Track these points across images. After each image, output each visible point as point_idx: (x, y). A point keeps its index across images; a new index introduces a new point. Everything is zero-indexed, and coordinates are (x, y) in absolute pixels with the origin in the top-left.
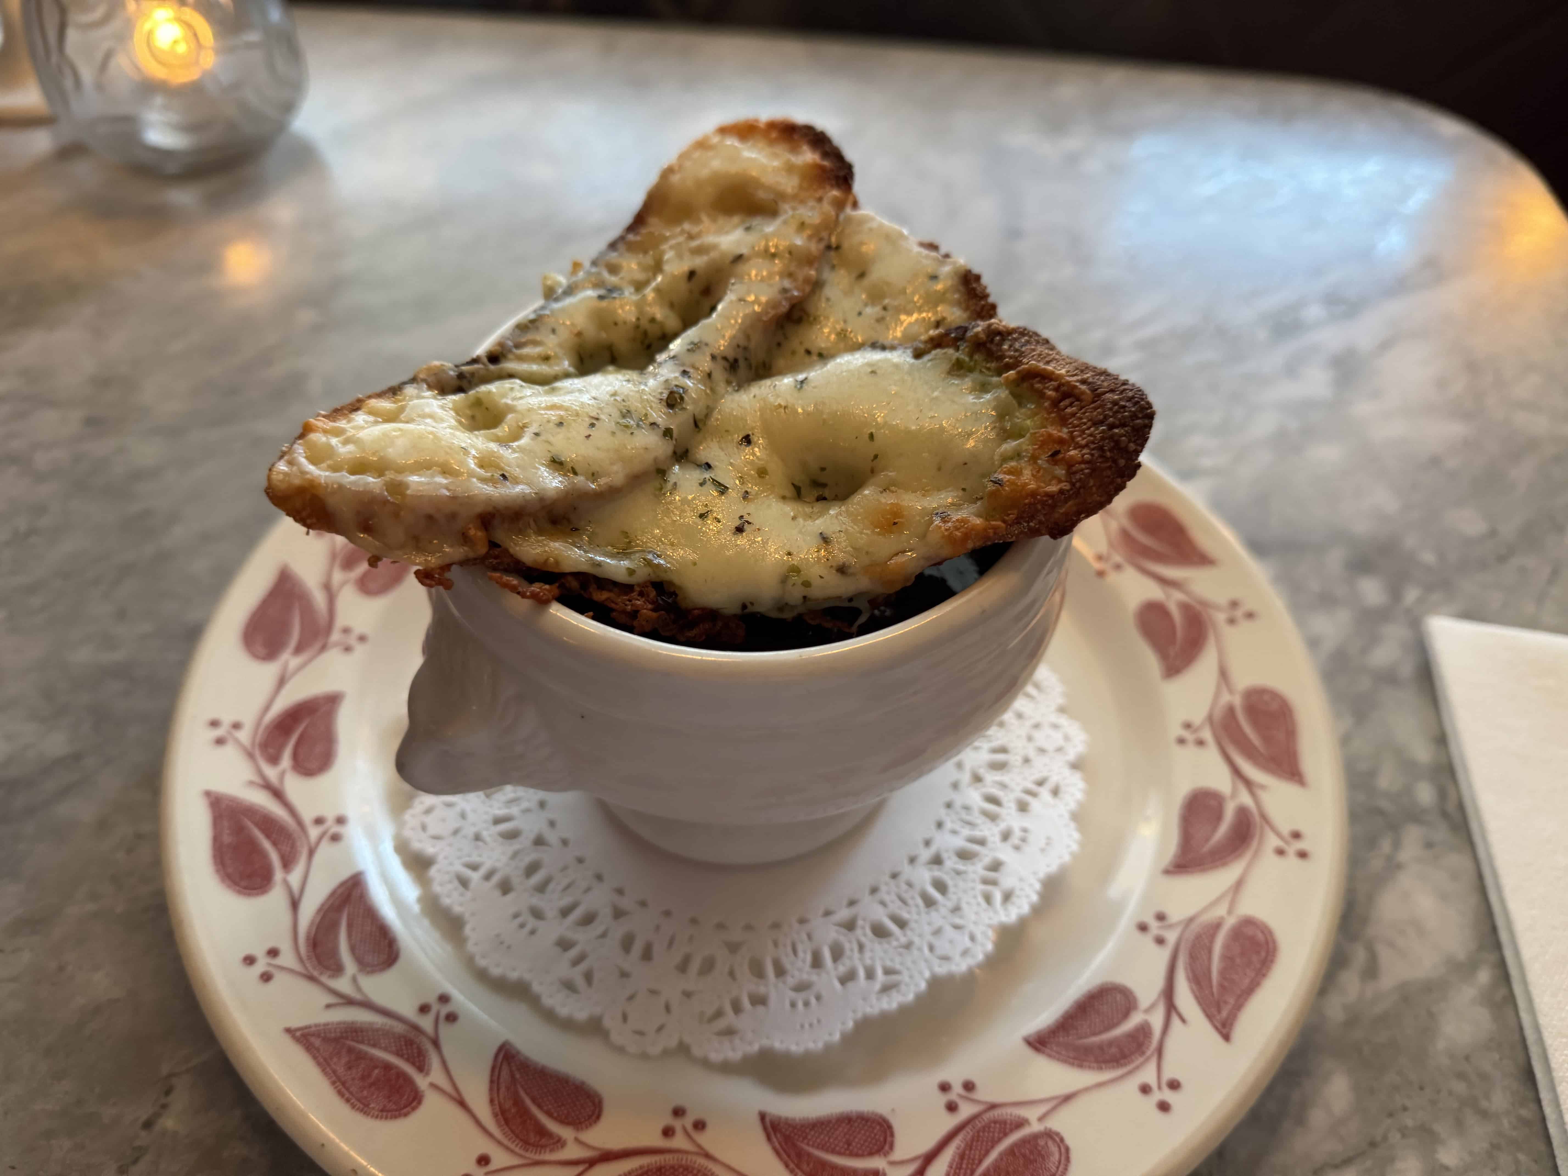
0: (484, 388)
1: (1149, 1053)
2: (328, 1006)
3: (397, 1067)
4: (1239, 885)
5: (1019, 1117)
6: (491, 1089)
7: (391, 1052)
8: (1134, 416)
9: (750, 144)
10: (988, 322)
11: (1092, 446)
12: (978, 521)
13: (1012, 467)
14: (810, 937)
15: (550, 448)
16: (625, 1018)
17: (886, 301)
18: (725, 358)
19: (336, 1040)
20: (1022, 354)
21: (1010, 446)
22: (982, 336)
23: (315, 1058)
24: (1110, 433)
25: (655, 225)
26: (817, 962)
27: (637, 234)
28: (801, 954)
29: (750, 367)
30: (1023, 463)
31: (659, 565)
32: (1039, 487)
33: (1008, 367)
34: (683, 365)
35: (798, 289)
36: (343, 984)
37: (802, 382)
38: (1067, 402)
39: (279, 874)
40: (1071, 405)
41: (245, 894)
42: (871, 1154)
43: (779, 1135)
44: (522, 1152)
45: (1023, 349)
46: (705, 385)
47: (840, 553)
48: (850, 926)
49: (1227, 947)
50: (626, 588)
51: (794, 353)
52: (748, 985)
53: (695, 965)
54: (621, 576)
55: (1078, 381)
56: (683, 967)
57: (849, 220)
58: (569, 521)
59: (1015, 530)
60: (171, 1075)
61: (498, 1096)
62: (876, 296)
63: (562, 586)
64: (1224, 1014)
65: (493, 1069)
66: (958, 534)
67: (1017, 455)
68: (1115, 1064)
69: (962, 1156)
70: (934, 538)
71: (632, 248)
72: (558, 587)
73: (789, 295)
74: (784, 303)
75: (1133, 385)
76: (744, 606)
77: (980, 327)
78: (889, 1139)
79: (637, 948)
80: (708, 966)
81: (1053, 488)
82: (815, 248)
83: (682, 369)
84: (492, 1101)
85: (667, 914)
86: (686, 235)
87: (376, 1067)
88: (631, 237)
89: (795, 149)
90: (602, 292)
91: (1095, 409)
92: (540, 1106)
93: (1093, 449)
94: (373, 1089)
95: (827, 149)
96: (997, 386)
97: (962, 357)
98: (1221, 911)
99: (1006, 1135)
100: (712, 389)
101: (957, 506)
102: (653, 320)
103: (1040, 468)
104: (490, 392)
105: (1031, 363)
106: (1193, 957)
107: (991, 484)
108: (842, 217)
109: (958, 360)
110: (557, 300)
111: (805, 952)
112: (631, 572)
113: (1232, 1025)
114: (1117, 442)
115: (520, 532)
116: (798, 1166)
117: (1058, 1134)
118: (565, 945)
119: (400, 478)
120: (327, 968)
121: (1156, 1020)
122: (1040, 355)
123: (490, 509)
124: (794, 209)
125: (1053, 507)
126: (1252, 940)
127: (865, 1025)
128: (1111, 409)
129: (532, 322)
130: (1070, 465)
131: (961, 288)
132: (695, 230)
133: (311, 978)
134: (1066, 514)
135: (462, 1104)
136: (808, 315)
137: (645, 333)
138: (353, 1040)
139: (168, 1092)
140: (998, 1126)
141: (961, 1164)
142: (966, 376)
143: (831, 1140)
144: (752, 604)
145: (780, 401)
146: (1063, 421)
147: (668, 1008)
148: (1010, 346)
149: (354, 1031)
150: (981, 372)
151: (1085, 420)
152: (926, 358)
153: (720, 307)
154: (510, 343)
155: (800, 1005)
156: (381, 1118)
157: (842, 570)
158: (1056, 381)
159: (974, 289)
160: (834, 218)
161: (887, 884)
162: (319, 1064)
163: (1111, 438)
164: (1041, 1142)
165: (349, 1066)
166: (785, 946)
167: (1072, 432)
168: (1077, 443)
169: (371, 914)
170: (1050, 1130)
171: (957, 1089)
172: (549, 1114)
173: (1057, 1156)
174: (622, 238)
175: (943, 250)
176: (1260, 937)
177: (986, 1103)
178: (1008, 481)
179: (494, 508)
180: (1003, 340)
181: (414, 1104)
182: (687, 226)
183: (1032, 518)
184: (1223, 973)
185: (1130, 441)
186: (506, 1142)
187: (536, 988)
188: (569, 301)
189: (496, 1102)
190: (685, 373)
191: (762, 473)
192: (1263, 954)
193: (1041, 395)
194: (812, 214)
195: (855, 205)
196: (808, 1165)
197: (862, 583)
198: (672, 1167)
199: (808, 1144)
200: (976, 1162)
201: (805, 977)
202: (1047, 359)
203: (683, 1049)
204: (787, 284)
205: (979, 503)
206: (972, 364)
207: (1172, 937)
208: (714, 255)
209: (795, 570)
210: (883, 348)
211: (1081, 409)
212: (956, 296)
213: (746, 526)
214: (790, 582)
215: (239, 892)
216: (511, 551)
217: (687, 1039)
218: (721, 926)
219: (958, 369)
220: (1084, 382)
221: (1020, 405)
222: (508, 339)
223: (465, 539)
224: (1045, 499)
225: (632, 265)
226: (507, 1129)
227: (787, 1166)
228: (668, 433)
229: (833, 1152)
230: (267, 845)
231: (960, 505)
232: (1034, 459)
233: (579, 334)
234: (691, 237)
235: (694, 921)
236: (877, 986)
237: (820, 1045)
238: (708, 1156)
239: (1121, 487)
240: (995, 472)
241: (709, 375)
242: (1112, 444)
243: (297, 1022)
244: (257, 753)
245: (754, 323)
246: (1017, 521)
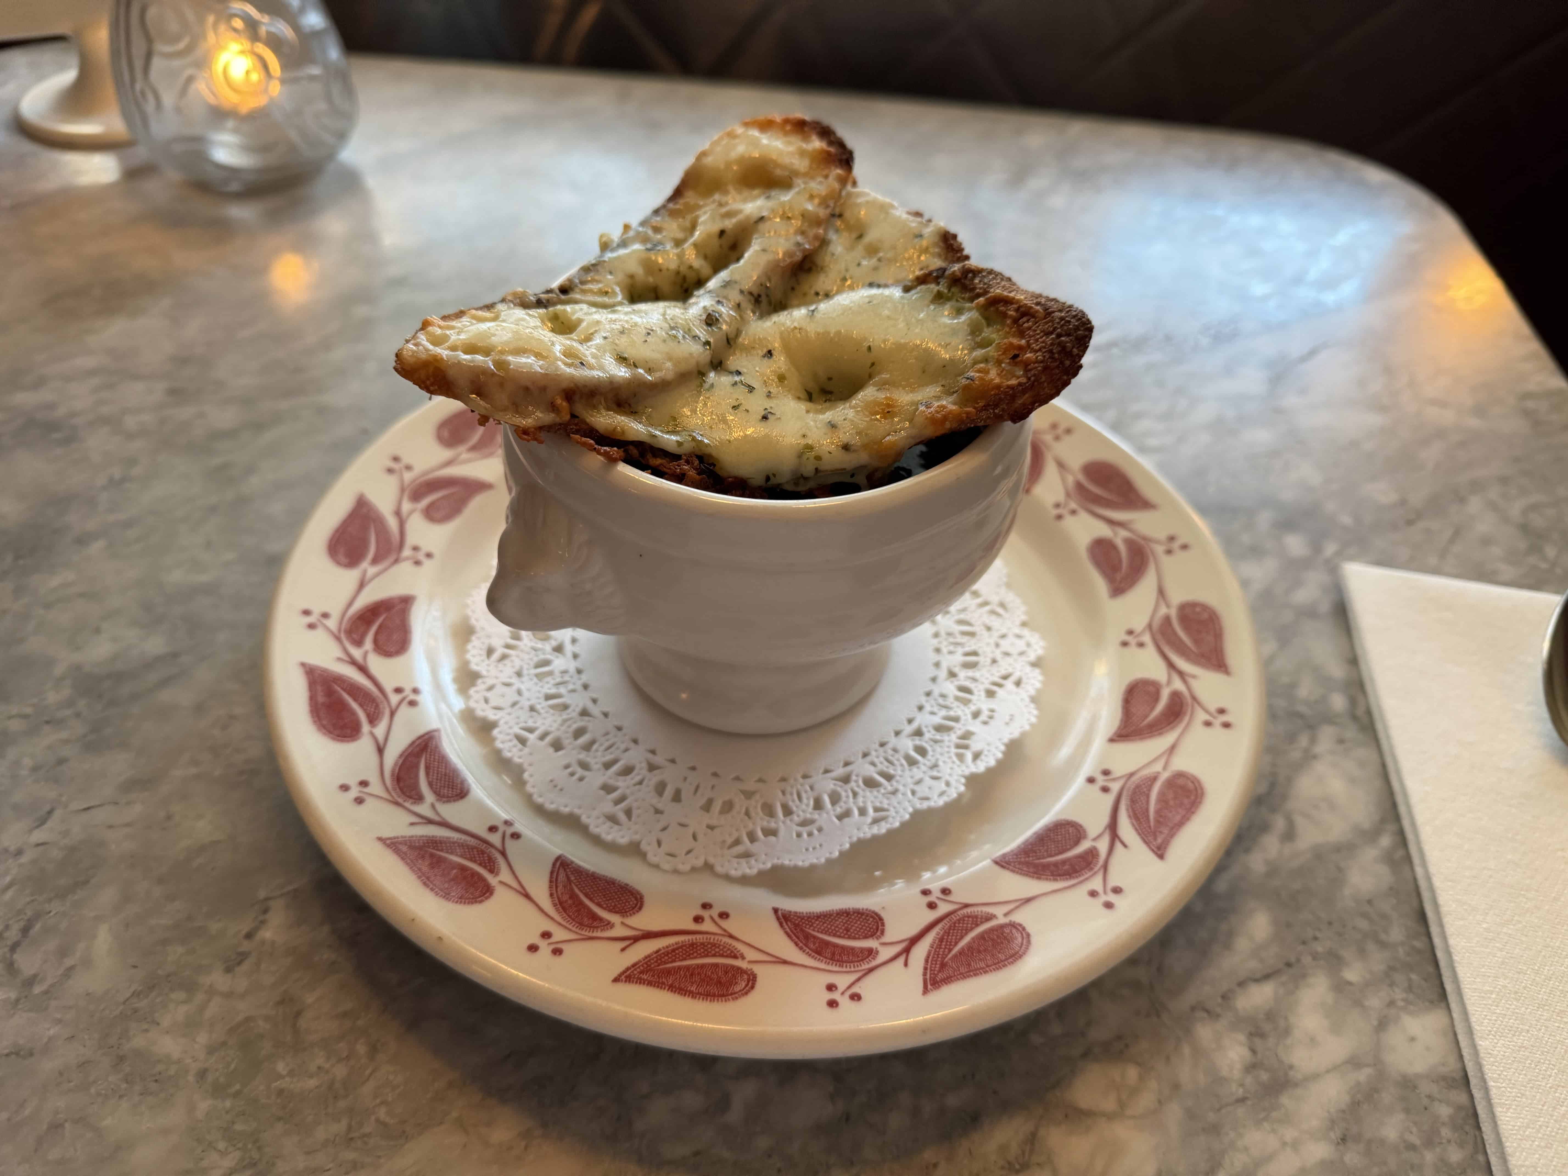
0: (559, 307)
1: (1096, 869)
2: (412, 824)
3: (471, 869)
4: (1172, 749)
5: (988, 913)
6: (551, 887)
7: (466, 858)
8: (1077, 328)
9: (769, 134)
10: (962, 264)
11: (1044, 350)
12: (954, 408)
13: (981, 368)
14: (812, 788)
15: (616, 348)
16: (659, 843)
17: (881, 254)
18: (751, 293)
19: (420, 848)
20: (990, 286)
21: (979, 353)
22: (958, 274)
23: (403, 859)
24: (1058, 341)
25: (690, 197)
26: (818, 805)
27: (676, 203)
28: (805, 801)
29: (770, 303)
30: (990, 366)
31: (701, 441)
32: (1002, 382)
33: (978, 296)
34: (718, 296)
35: (810, 244)
36: (424, 809)
37: (813, 311)
38: (1025, 319)
39: (366, 727)
40: (1028, 321)
41: (338, 740)
42: (866, 937)
43: (789, 924)
44: (577, 930)
45: (991, 283)
46: (735, 312)
47: (846, 435)
48: (846, 780)
49: (1162, 794)
50: (676, 457)
51: (805, 294)
52: (761, 822)
53: (717, 806)
54: (672, 448)
55: (1033, 304)
56: (707, 807)
57: (849, 195)
58: (630, 405)
59: (984, 414)
60: (267, 899)
61: (557, 891)
62: (872, 250)
63: (626, 451)
64: (1159, 840)
65: (552, 873)
66: (939, 416)
67: (986, 360)
68: (1068, 877)
69: (941, 940)
70: (919, 420)
71: (673, 214)
72: (624, 451)
73: (802, 247)
74: (798, 253)
75: (1077, 308)
76: (768, 478)
77: (956, 267)
78: (880, 927)
79: (669, 792)
80: (728, 807)
81: (1013, 382)
82: (823, 213)
83: (717, 299)
84: (551, 895)
85: (693, 768)
86: (717, 204)
87: (453, 868)
88: (671, 205)
89: (806, 138)
90: (649, 246)
91: (1047, 323)
92: (591, 899)
93: (1045, 352)
94: (452, 883)
95: (832, 138)
96: (970, 309)
97: (942, 289)
98: (1158, 767)
99: (977, 925)
100: (741, 317)
101: (938, 398)
102: (691, 267)
103: (1003, 369)
104: (565, 310)
105: (997, 291)
106: (1133, 801)
107: (964, 380)
108: (844, 193)
109: (938, 291)
110: (613, 250)
111: (808, 799)
112: (680, 444)
113: (1165, 848)
114: (1064, 348)
115: (594, 407)
116: (806, 945)
117: (1020, 925)
118: (608, 789)
119: (504, 357)
120: (410, 797)
121: (1103, 846)
122: (1003, 287)
123: (572, 385)
124: (805, 183)
125: (1013, 397)
126: (1183, 788)
127: (860, 847)
128: (1058, 323)
129: (594, 265)
130: (1026, 365)
131: (941, 244)
132: (724, 199)
133: (397, 804)
134: (1024, 404)
135: (527, 896)
136: (817, 266)
137: (684, 278)
138: (434, 848)
139: (266, 911)
140: (970, 919)
141: (941, 945)
142: (946, 304)
143: (833, 928)
144: (774, 475)
145: (796, 324)
146: (1021, 334)
147: (695, 838)
148: (980, 281)
149: (434, 843)
150: (957, 301)
151: (1038, 332)
152: (913, 292)
153: (746, 255)
154: (577, 281)
155: (805, 835)
156: (461, 902)
157: (846, 447)
158: (1016, 304)
159: (952, 245)
160: (838, 190)
161: (876, 751)
162: (407, 864)
163: (1059, 344)
164: (1007, 930)
165: (432, 866)
166: (791, 794)
167: (1029, 341)
168: (1033, 348)
169: (443, 760)
170: (1014, 922)
171: (936, 893)
172: (599, 905)
173: (1020, 939)
174: (664, 206)
175: (926, 217)
176: (1190, 785)
177: (961, 903)
178: (978, 377)
179: (576, 385)
180: (974, 276)
181: (488, 894)
182: (717, 197)
183: (996, 406)
184: (1158, 812)
185: (1073, 347)
186: (564, 923)
187: (584, 819)
188: (622, 252)
189: (555, 895)
190: (719, 302)
191: (781, 378)
192: (1193, 798)
193: (1005, 315)
194: (820, 186)
195: (855, 184)
196: (814, 944)
197: (862, 458)
198: (702, 944)
199: (814, 930)
200: (953, 944)
201: (808, 816)
202: (1010, 290)
203: (708, 867)
204: (799, 238)
205: (955, 395)
206: (950, 295)
207: (1115, 787)
208: (740, 217)
209: (809, 447)
210: (879, 286)
211: (1036, 323)
212: (937, 250)
213: (769, 416)
214: (805, 457)
215: (334, 739)
216: (588, 420)
217: (711, 860)
218: (737, 778)
219: (939, 298)
220: (1038, 304)
221: (989, 325)
222: (574, 277)
223: (553, 407)
224: (1007, 390)
225: (673, 228)
226: (565, 915)
227: (797, 945)
228: (707, 343)
229: (835, 935)
230: (354, 705)
231: (939, 397)
232: (999, 362)
233: (632, 277)
234: (721, 205)
235: (715, 775)
236: (869, 820)
237: (823, 860)
238: (731, 936)
239: (1067, 383)
240: (968, 372)
241: (739, 305)
242: (1060, 349)
243: (388, 833)
244: (343, 636)
245: (774, 269)
246: (985, 408)
